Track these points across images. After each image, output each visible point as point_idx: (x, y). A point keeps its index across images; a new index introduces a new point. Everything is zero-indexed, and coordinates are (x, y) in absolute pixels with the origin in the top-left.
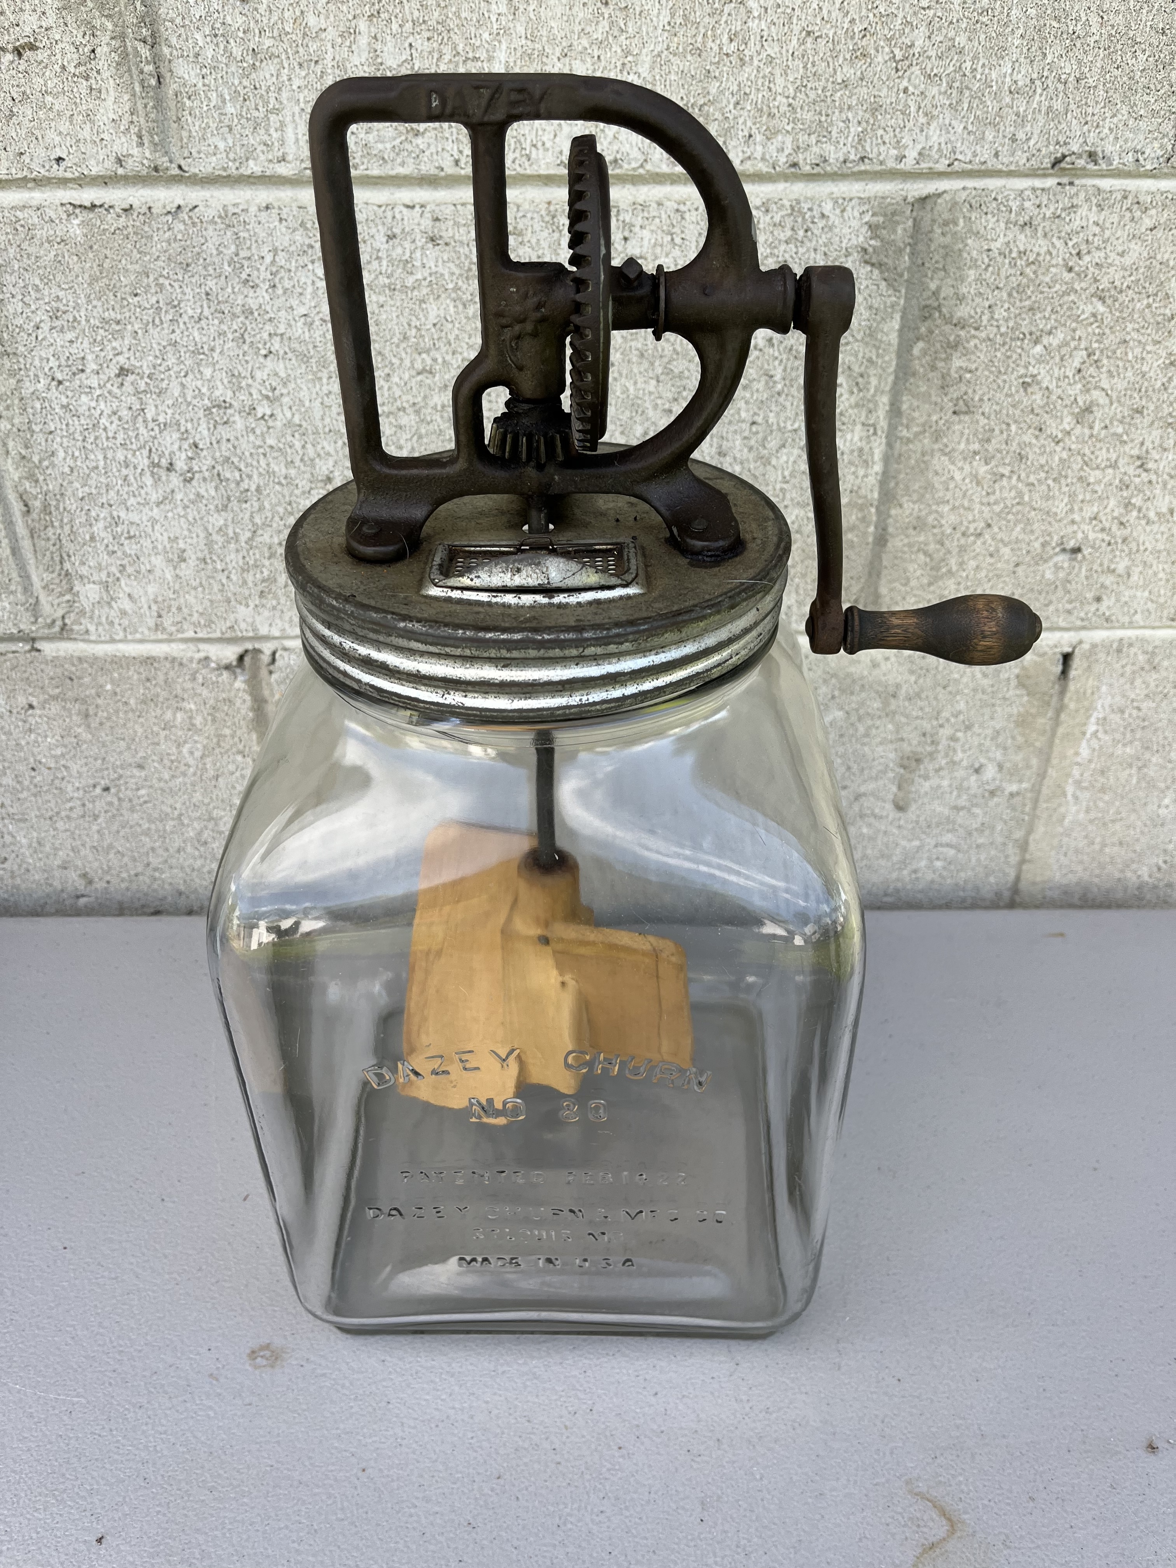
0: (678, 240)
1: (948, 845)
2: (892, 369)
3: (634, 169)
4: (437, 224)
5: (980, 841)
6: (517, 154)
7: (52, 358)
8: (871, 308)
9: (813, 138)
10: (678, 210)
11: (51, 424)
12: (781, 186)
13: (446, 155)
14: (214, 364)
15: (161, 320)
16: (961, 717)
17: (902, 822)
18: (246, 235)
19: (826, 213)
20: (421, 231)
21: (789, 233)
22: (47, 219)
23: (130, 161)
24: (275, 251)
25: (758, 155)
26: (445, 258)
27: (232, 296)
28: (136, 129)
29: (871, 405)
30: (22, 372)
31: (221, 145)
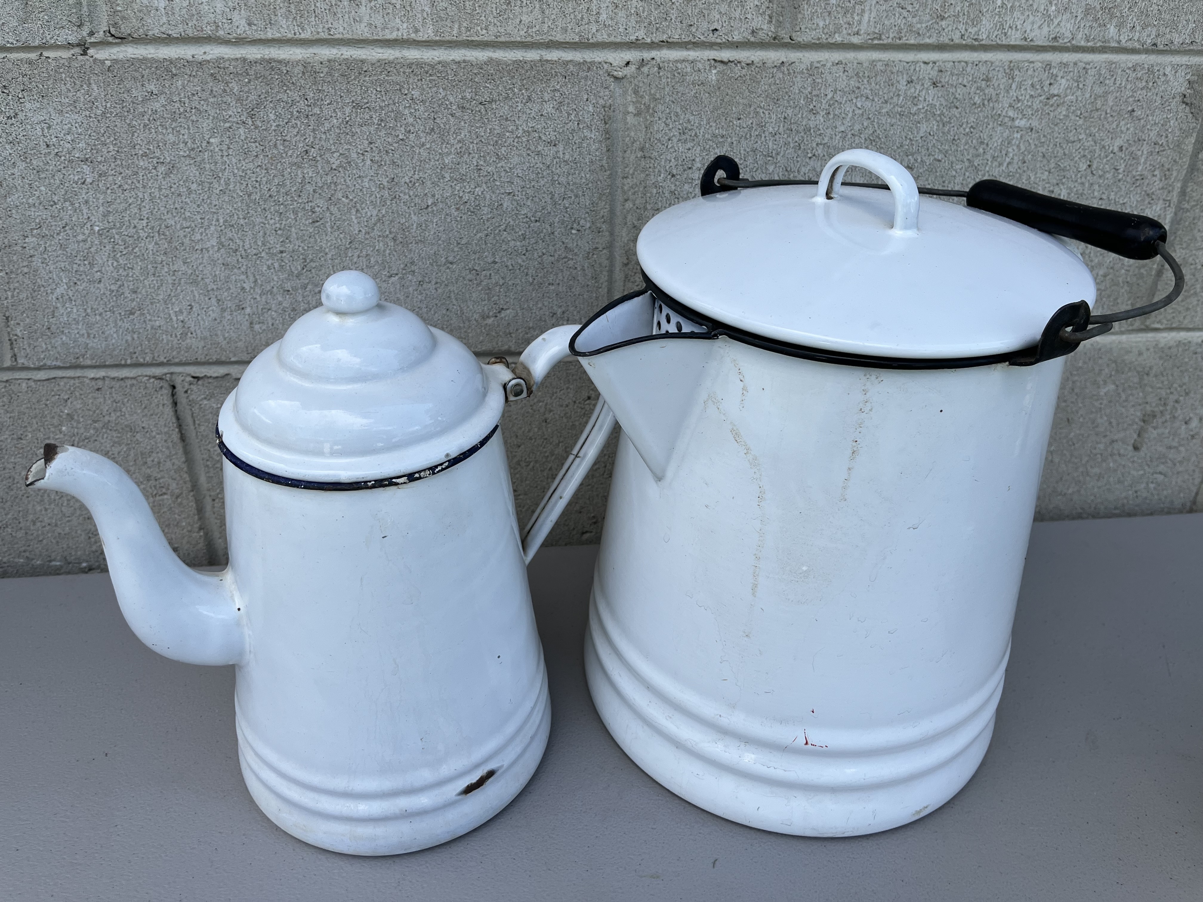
0: (1081, 86)
1: (1160, 473)
2: (1186, 167)
3: (1066, 43)
4: (940, 74)
5: (1180, 469)
6: (1000, 32)
7: (673, 160)
8: (1181, 129)
9: (1168, 30)
10: (1084, 68)
11: (660, 204)
12: (1143, 56)
13: (957, 32)
14: (776, 163)
15: (751, 135)
16: (1184, 387)
17: (1135, 459)
18: (820, 81)
19: (1167, 73)
20: (929, 79)
21: (1144, 84)
22: (696, 69)
23: (760, 33)
24: (835, 91)
25: (1136, 38)
26: (940, 95)
27: (800, 119)
28: (770, 12)
29: (1170, 188)
30: (651, 170)
31: (821, 24)
